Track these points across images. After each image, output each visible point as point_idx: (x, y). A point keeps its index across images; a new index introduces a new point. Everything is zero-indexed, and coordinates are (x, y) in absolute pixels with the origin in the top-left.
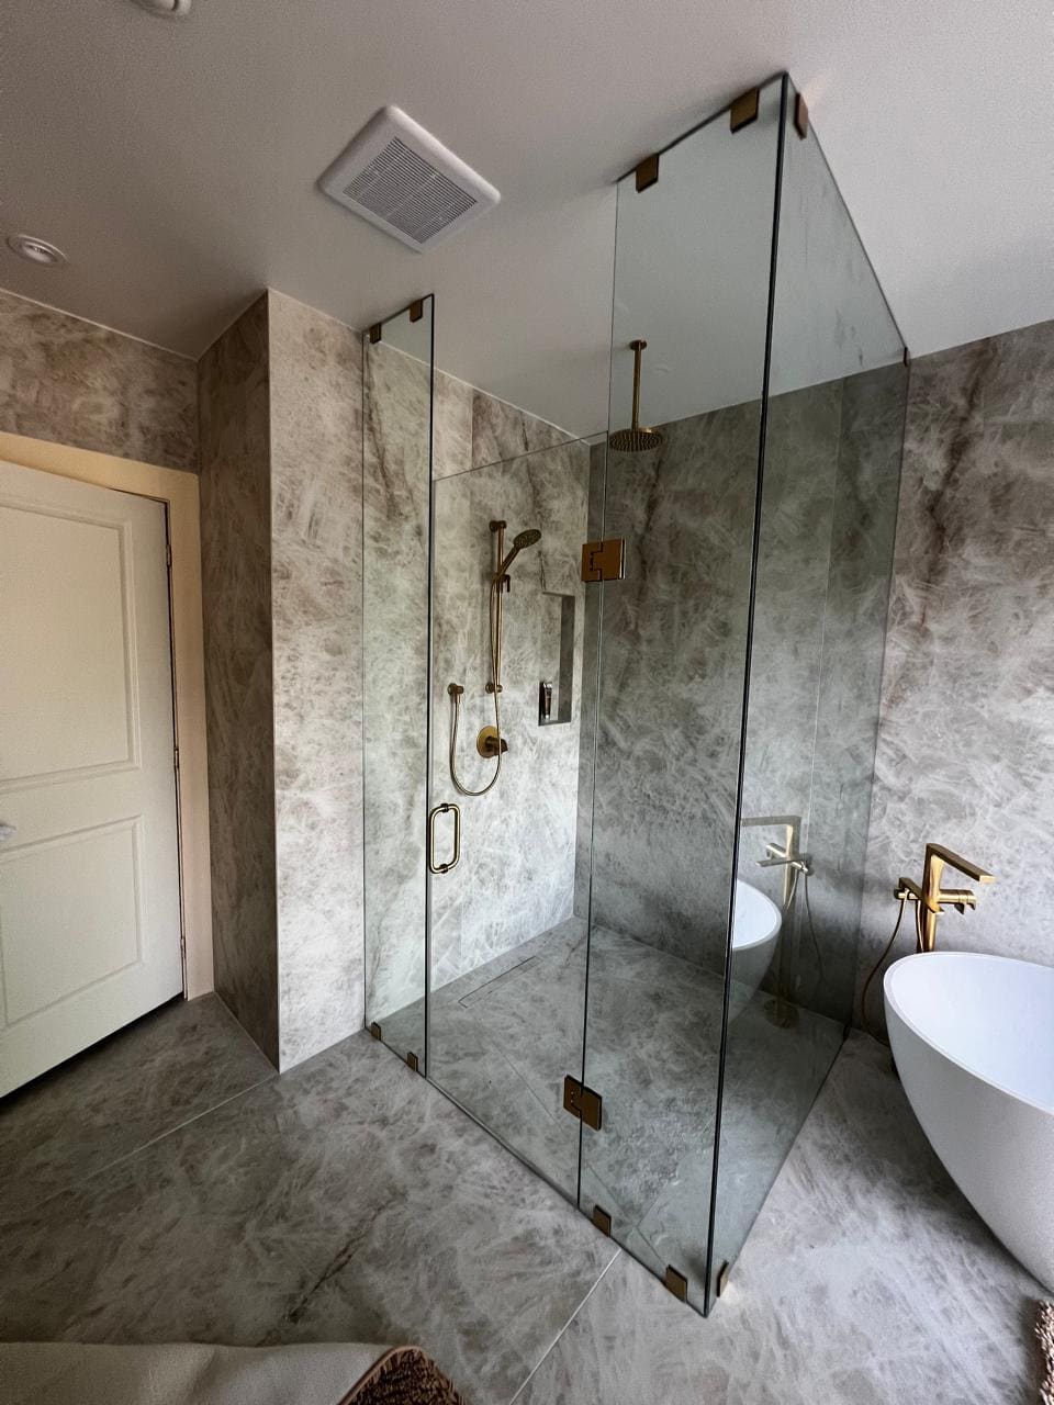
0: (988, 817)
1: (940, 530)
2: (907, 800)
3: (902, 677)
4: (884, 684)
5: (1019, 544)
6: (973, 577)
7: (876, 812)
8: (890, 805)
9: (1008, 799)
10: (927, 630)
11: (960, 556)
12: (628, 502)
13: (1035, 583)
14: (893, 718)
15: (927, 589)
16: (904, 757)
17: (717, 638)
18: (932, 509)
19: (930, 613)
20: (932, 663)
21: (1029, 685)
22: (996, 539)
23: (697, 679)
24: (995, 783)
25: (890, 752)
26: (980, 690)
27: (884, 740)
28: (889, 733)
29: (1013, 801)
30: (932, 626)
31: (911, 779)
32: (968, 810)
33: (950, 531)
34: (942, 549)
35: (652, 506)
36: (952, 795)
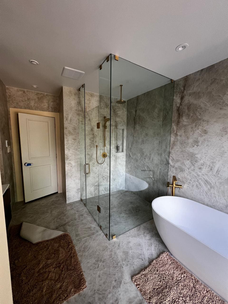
0: (187, 171)
1: (179, 114)
2: (174, 168)
3: (173, 143)
4: (171, 145)
5: (192, 117)
6: (185, 123)
7: (169, 170)
8: (172, 169)
9: (190, 168)
10: (177, 134)
11: (182, 119)
12: (132, 111)
13: (194, 124)
14: (172, 151)
15: (177, 126)
16: (174, 159)
17: (146, 136)
18: (178, 110)
19: (178, 131)
20: (178, 141)
21: (194, 145)
22: (188, 115)
23: (143, 144)
24: (188, 164)
25: (171, 158)
26: (186, 146)
27: (171, 156)
28: (171, 154)
29: (191, 168)
30: (178, 133)
31: (175, 164)
32: (184, 170)
33: (181, 114)
34: (180, 118)
35: (136, 111)
36: (181, 167)
